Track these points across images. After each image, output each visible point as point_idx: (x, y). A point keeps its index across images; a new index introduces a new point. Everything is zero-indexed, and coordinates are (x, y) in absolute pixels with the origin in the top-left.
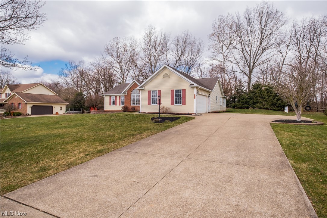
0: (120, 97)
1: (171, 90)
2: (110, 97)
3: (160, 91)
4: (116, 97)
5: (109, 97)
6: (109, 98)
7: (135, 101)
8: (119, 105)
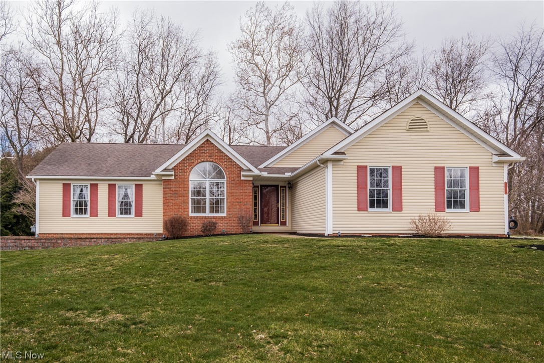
0: (112, 188)
1: (436, 168)
2: (66, 187)
3: (400, 168)
4: (94, 187)
5: (61, 186)
6: (58, 189)
7: (205, 204)
8: (111, 213)
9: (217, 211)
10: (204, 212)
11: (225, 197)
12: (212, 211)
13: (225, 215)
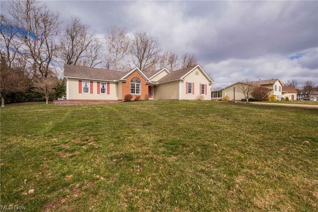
0: (98, 83)
1: (200, 84)
2: (80, 82)
3: (194, 83)
4: (92, 82)
5: (78, 81)
7: (134, 90)
8: (98, 93)
9: (138, 93)
10: (134, 93)
11: (141, 89)
12: (137, 93)
13: (140, 94)
